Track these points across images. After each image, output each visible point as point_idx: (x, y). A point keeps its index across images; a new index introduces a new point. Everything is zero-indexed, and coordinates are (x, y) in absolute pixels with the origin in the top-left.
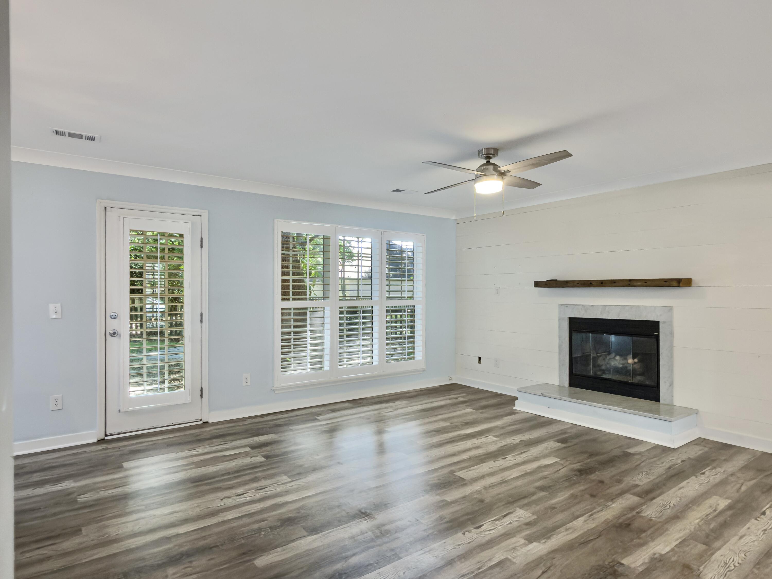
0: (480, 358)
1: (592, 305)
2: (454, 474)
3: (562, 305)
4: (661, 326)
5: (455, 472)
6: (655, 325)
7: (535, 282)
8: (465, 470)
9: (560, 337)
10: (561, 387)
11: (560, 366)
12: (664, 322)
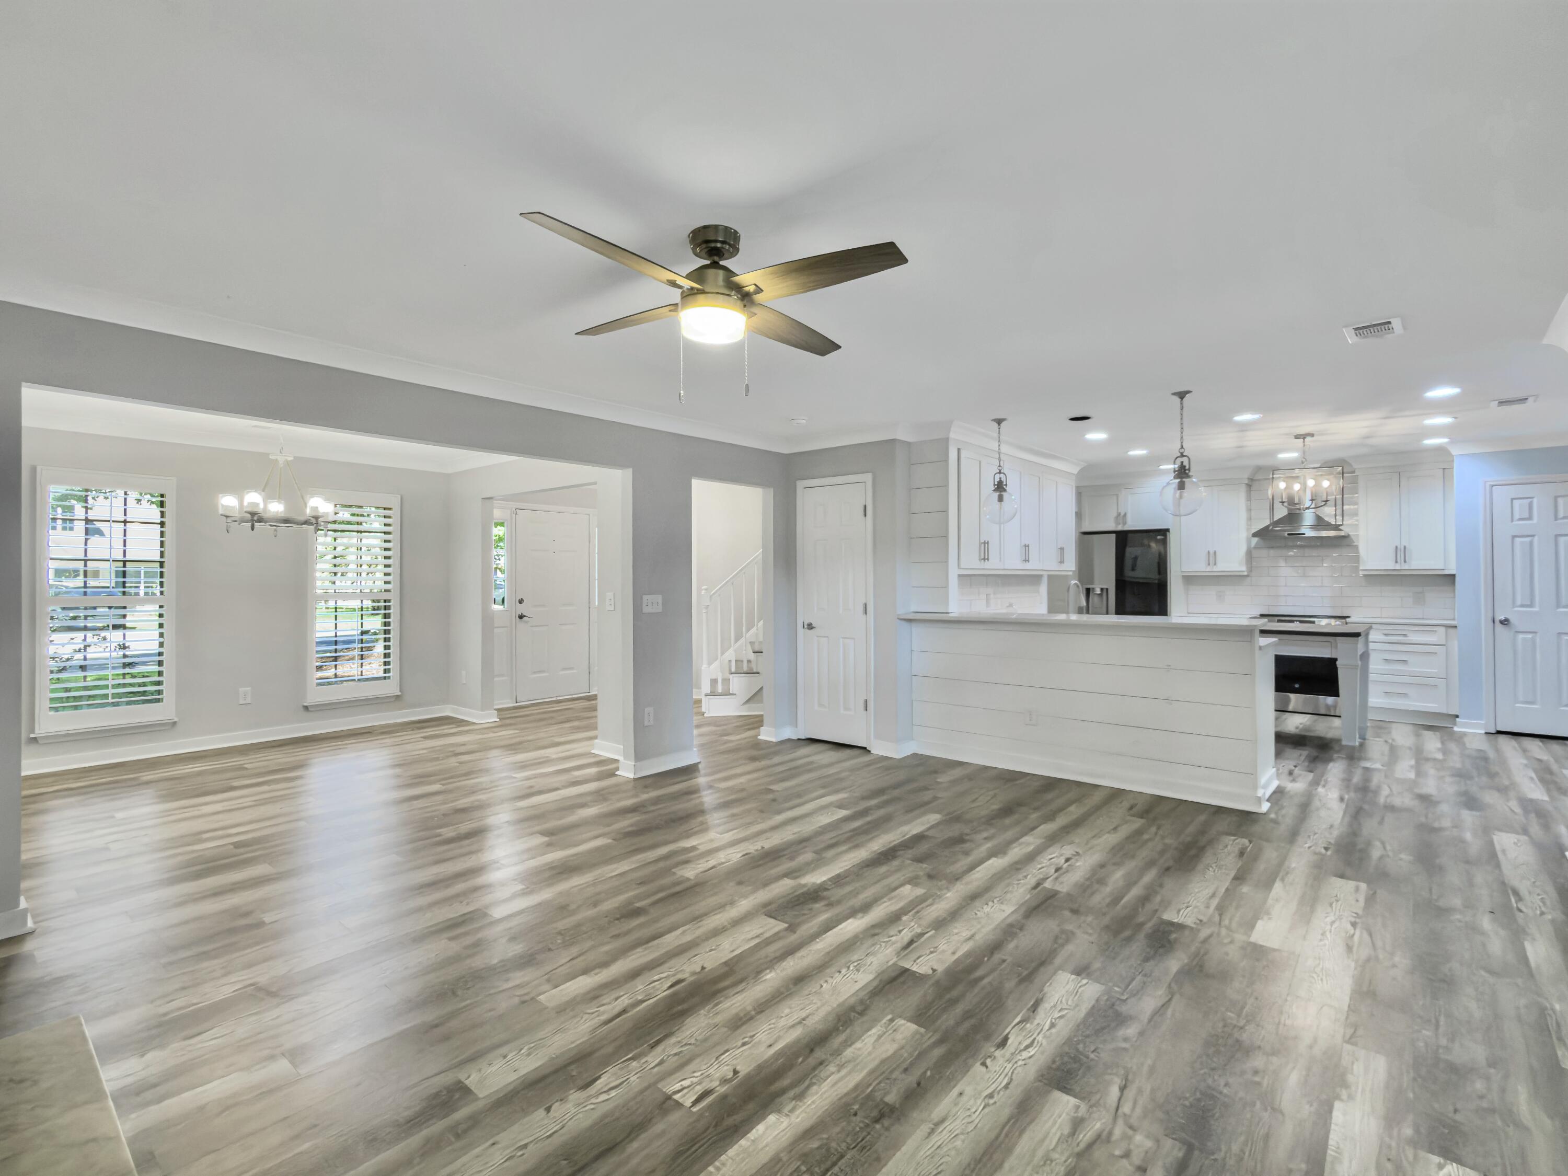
2: (786, 925)
5: (786, 929)
8: (767, 935)
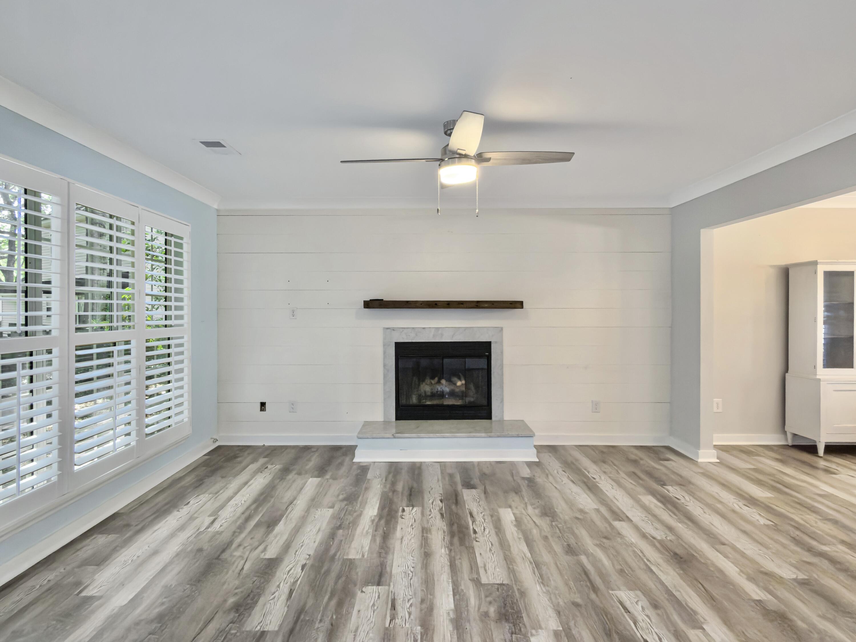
0: (263, 404)
1: (424, 328)
3: (387, 328)
4: (492, 345)
6: (487, 345)
7: (364, 301)
9: (385, 366)
10: (386, 423)
11: (385, 399)
12: (496, 342)
